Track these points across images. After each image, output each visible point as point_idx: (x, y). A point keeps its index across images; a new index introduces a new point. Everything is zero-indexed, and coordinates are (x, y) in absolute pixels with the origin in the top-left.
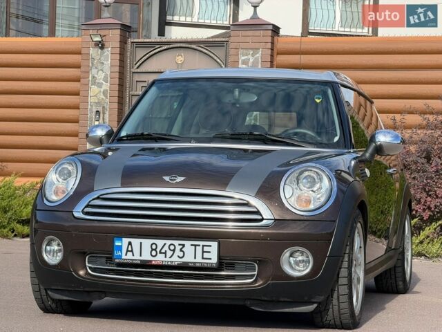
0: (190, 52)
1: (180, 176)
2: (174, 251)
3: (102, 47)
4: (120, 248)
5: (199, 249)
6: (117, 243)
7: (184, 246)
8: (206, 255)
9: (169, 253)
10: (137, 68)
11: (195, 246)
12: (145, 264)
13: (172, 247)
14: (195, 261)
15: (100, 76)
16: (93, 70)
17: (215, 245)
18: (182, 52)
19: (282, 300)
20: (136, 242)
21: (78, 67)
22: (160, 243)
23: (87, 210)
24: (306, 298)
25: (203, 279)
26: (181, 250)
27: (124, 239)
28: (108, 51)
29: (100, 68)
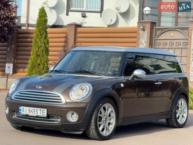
0: (176, 31)
1: (41, 86)
2: (35, 111)
3: (144, 30)
4: (21, 110)
5: (42, 111)
6: (20, 108)
7: (37, 110)
8: (44, 113)
9: (34, 112)
10: (157, 38)
11: (41, 110)
12: (27, 115)
13: (34, 110)
14: (40, 115)
15: (143, 41)
16: (141, 39)
17: (46, 110)
18: (173, 32)
19: (69, 129)
20: (25, 108)
21: (136, 38)
22: (31, 108)
23: (15, 97)
24: (77, 129)
25: (44, 121)
26: (37, 111)
27: (22, 107)
28: (146, 32)
29: (143, 38)
